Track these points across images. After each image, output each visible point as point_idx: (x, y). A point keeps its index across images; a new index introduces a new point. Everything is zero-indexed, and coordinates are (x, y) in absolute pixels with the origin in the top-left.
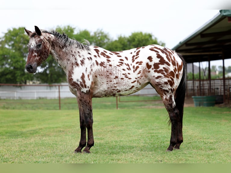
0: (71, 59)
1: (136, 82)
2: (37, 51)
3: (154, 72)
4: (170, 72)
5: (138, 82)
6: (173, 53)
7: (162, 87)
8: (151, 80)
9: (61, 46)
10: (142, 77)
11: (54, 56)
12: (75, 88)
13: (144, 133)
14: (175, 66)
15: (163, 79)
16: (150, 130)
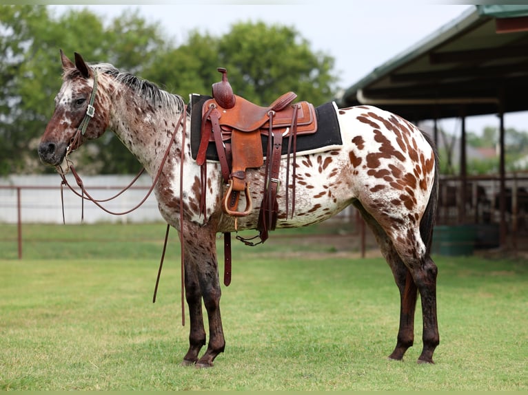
0: (165, 141)
1: (325, 197)
2: (73, 113)
3: (367, 176)
4: (406, 176)
5: (330, 195)
6: (412, 131)
7: (387, 211)
8: (361, 195)
9: (140, 109)
10: (341, 185)
11: (122, 133)
12: (177, 212)
13: (267, 321)
14: (417, 161)
15: (387, 194)
16: (284, 314)
